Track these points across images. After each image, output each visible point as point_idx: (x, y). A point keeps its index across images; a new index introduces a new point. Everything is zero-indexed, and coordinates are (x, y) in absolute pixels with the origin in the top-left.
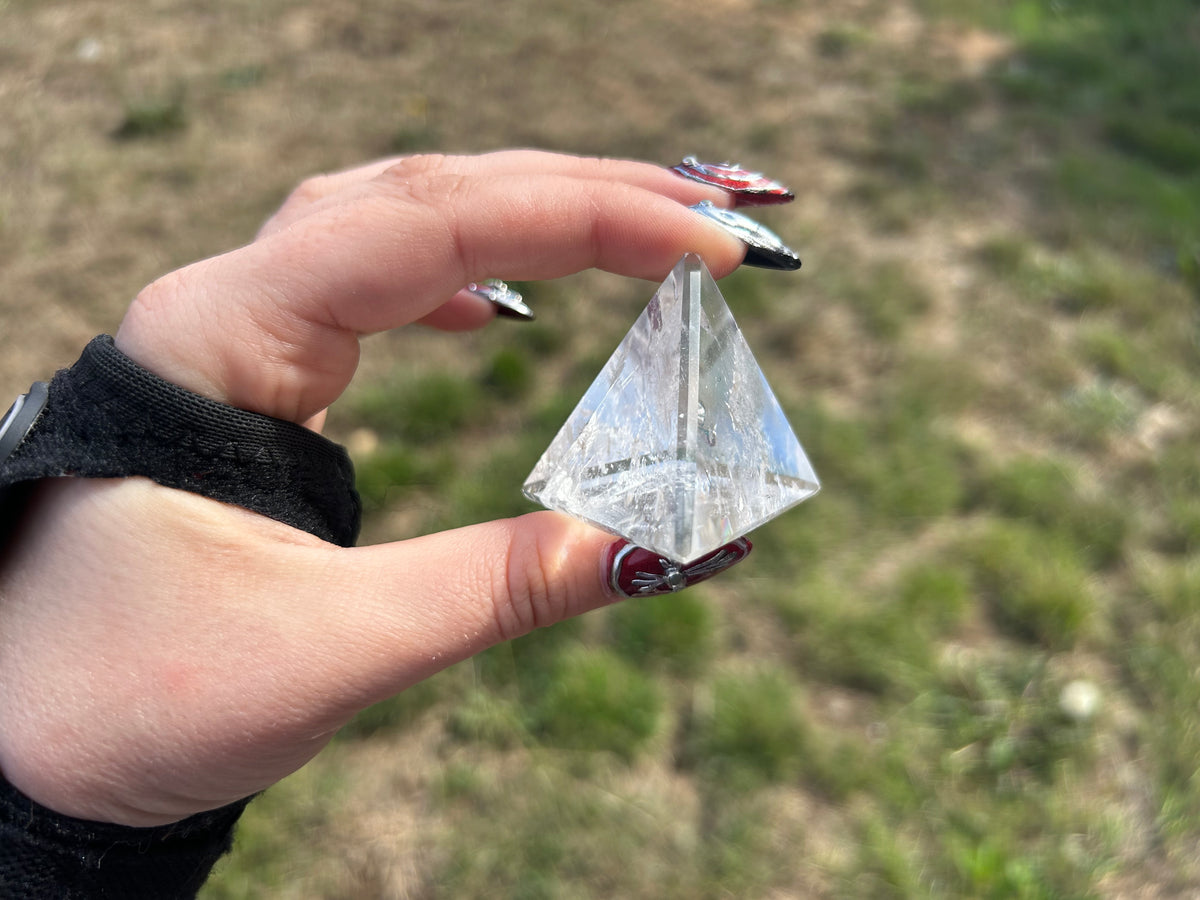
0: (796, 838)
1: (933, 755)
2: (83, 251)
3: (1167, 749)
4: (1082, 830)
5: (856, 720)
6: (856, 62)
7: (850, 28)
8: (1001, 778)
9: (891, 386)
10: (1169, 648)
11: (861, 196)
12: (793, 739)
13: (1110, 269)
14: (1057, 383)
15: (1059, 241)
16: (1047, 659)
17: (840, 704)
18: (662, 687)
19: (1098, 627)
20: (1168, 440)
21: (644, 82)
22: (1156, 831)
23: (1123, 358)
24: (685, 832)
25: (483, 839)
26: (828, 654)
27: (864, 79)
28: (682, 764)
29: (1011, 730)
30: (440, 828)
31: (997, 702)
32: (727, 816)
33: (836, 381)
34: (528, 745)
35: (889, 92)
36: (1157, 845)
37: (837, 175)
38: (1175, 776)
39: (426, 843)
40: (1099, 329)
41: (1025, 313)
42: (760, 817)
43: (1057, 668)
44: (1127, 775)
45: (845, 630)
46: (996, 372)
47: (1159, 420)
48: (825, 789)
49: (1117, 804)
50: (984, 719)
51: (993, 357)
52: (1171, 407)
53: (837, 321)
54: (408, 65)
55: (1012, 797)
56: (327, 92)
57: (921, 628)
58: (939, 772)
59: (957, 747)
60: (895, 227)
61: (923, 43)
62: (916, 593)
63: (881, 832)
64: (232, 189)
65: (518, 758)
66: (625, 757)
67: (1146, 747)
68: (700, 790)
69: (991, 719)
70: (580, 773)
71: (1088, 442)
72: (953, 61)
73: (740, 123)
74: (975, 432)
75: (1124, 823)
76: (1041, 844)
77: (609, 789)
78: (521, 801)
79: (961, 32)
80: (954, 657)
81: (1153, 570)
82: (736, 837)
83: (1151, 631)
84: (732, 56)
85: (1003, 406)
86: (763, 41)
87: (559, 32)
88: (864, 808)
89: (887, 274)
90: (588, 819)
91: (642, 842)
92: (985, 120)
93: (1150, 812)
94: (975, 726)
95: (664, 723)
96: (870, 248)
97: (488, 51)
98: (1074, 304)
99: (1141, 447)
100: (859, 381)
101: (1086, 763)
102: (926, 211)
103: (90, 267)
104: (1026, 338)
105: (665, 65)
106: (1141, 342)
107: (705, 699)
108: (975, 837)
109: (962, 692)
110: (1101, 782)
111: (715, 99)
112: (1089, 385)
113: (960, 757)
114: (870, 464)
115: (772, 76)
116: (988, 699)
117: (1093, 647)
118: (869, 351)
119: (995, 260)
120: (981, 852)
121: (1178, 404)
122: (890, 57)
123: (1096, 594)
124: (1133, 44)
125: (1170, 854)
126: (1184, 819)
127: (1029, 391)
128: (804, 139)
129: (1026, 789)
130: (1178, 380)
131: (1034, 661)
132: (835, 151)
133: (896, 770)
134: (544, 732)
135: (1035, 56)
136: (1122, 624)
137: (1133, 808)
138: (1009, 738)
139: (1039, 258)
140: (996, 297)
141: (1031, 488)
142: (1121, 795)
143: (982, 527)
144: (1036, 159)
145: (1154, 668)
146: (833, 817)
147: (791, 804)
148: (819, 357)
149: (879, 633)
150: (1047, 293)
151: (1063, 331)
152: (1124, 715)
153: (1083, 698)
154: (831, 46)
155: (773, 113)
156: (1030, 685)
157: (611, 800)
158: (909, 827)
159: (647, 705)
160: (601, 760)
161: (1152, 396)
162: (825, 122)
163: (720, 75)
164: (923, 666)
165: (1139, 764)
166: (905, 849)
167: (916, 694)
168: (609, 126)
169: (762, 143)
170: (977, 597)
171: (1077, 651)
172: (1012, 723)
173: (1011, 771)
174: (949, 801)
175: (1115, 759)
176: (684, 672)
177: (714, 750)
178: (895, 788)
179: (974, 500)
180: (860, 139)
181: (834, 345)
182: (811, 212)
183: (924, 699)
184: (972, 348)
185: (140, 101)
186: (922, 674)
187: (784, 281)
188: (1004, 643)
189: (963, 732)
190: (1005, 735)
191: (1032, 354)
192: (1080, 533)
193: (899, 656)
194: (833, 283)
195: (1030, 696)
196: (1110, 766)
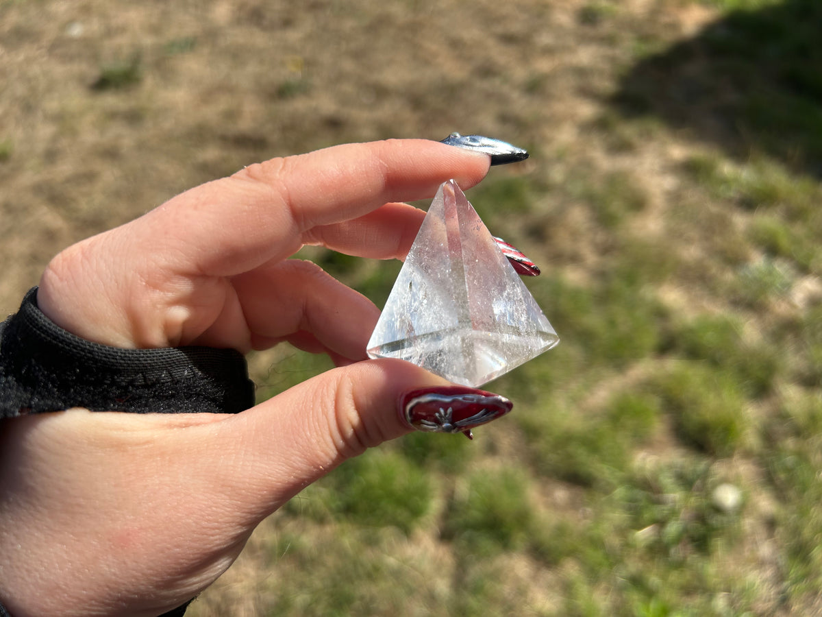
0: (522, 592)
1: (622, 531)
2: (65, 168)
3: (795, 532)
4: (728, 590)
5: (573, 505)
6: (606, 27)
7: (604, 4)
8: (673, 551)
9: (613, 263)
10: (802, 456)
11: (600, 125)
12: (523, 518)
13: (776, 176)
14: (734, 260)
15: (739, 155)
16: (713, 462)
17: (561, 494)
18: (434, 481)
19: (751, 439)
20: (813, 301)
21: (455, 44)
22: (783, 592)
23: (784, 242)
24: (443, 586)
25: (301, 586)
26: (553, 458)
27: (610, 41)
28: (446, 536)
29: (682, 515)
30: (272, 577)
31: (675, 495)
32: (475, 571)
33: (575, 259)
34: (338, 520)
35: (628, 51)
36: (784, 602)
37: (587, 110)
38: (800, 552)
39: (261, 587)
40: (769, 220)
41: (714, 208)
42: (496, 576)
43: (719, 469)
44: (766, 550)
45: (567, 439)
46: (691, 253)
47: (806, 287)
48: (543, 556)
49: (758, 571)
50: (661, 507)
51: (689, 241)
52: (817, 278)
53: (578, 216)
54: (293, 36)
55: (680, 565)
56: (237, 55)
57: (623, 439)
58: (628, 545)
59: (640, 527)
60: (622, 147)
61: (654, 12)
62: (618, 414)
63: (583, 589)
64: (168, 124)
65: (330, 529)
66: (406, 531)
67: (780, 530)
68: (455, 555)
69: (668, 507)
70: (372, 542)
71: (752, 304)
72: (674, 26)
73: (520, 74)
74: (672, 296)
75: (759, 583)
76: (698, 600)
77: (390, 554)
78: (330, 560)
79: (683, 5)
80: (644, 461)
81: (793, 397)
82: (477, 590)
83: (790, 443)
84: (516, 27)
85: (696, 278)
86: (541, 14)
87: (399, 11)
88: (571, 569)
89: (615, 181)
90: (373, 574)
91: (411, 592)
92: (695, 69)
93: (780, 578)
94: (658, 512)
95: (435, 505)
96: (604, 162)
97: (348, 24)
98: (749, 203)
99: (793, 306)
100: (591, 258)
101: (736, 541)
102: (648, 136)
103: (68, 180)
104: (714, 227)
105: (471, 33)
106: (799, 230)
107: (463, 488)
108: (650, 594)
109: (648, 487)
110: (747, 554)
111: (500, 55)
112: (758, 261)
114: (593, 320)
115: (545, 39)
116: (667, 492)
117: (748, 455)
118: (600, 237)
119: (691, 170)
120: (652, 604)
122: (631, 25)
123: (751, 415)
125: (793, 608)
126: (806, 581)
127: (714, 268)
128: (564, 85)
129: (689, 559)
131: (702, 465)
132: (585, 92)
133: (596, 543)
134: (349, 510)
135: (735, 22)
136: (769, 437)
137: (769, 573)
138: (679, 522)
139: (727, 168)
140: (694, 196)
141: (709, 339)
142: (761, 564)
143: (673, 365)
144: (730, 97)
145: (789, 470)
146: (549, 576)
147: (519, 566)
148: (563, 240)
149: (591, 443)
150: (732, 194)
151: (741, 221)
152: (765, 504)
153: (728, 496)
154: (588, 17)
155: (544, 65)
156: (698, 483)
157: (391, 561)
158: (603, 585)
159: (422, 493)
160: (388, 534)
161: (804, 270)
162: (581, 72)
163: (509, 39)
164: (621, 468)
165: (775, 542)
166: (600, 600)
167: (614, 488)
168: (428, 76)
169: (535, 87)
170: (666, 416)
171: (736, 457)
172: (683, 510)
173: (680, 546)
174: (633, 566)
175: (757, 538)
176: (451, 470)
177: (468, 526)
178: (595, 556)
179: (667, 346)
180: (606, 85)
181: (575, 235)
182: (565, 136)
183: (620, 492)
184: (674, 234)
185: (110, 64)
186: (619, 474)
187: (542, 187)
188: (681, 451)
189: (647, 515)
190: (677, 520)
191: (718, 240)
192: (743, 371)
193: (603, 461)
194: (577, 188)
195: (697, 490)
196: (754, 542)
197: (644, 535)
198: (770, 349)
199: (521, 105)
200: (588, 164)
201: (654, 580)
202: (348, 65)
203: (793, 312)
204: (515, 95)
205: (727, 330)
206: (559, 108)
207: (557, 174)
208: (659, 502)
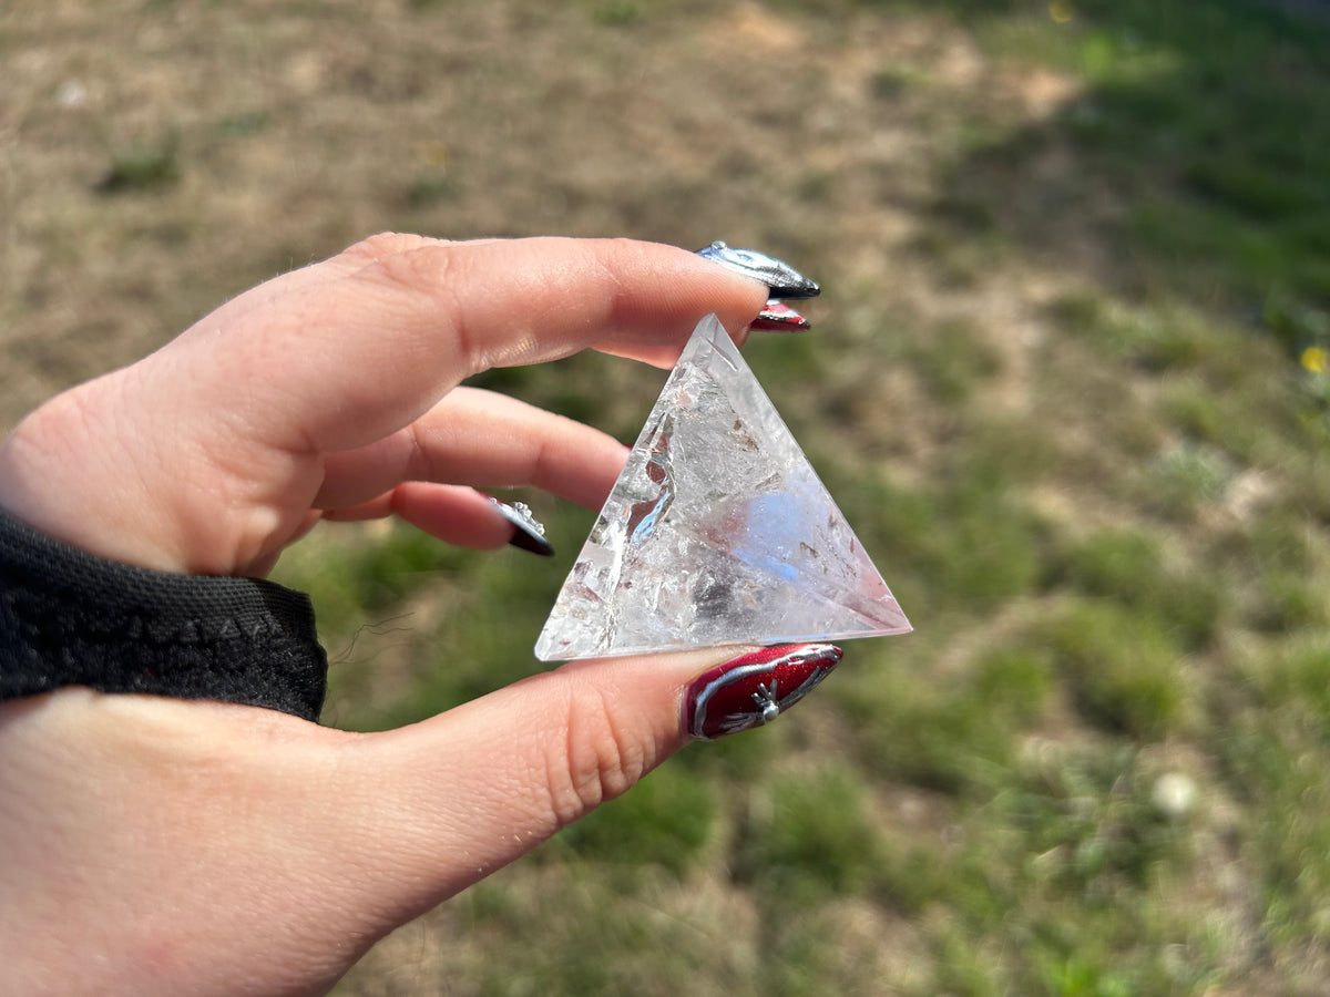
0: (867, 956)
1: (1017, 859)
2: (62, 316)
3: (1270, 847)
4: (1181, 940)
5: (930, 823)
6: (914, 104)
7: (906, 69)
8: (1090, 885)
9: (960, 455)
10: (1270, 736)
11: (921, 249)
12: (861, 844)
13: (1191, 325)
14: (1139, 448)
15: (1136, 294)
16: (1137, 749)
17: (911, 806)
18: (714, 790)
19: (1191, 714)
20: (1261, 509)
21: (685, 127)
22: (1262, 938)
23: (1208, 419)
24: (743, 953)
25: (517, 966)
26: (897, 750)
27: (922, 123)
28: (739, 877)
29: (1099, 830)
30: (468, 954)
31: (1084, 800)
32: (791, 932)
33: (899, 450)
34: (566, 859)
35: (950, 137)
36: (1263, 955)
37: (896, 227)
38: (1281, 878)
39: (453, 972)
40: (1183, 389)
41: (1101, 373)
42: (824, 935)
43: (1148, 761)
44: (1227, 877)
45: (914, 723)
46: (1074, 438)
47: (1249, 489)
48: (897, 901)
49: (1218, 910)
50: (1070, 818)
51: (1069, 422)
52: (1262, 474)
53: (899, 385)
54: (425, 110)
55: (1103, 905)
56: (336, 140)
57: (998, 719)
58: (1023, 878)
59: (1041, 850)
60: (958, 282)
61: (985, 84)
62: (991, 681)
63: (960, 946)
64: (231, 247)
65: (555, 875)
66: (675, 871)
67: (1249, 846)
68: (758, 905)
69: (1078, 818)
70: (625, 889)
71: (1174, 511)
72: (1018, 104)
73: (789, 170)
74: (1053, 503)
75: (1224, 928)
76: (1137, 956)
77: (658, 906)
78: (559, 922)
79: (1026, 73)
80: (1035, 751)
81: (1249, 651)
82: (800, 957)
83: (1248, 718)
84: (780, 97)
85: (1083, 475)
86: (813, 83)
87: (591, 77)
88: (941, 921)
89: (954, 333)
90: (634, 939)
91: (695, 964)
92: (1055, 166)
93: (1255, 918)
94: (1061, 825)
95: (718, 831)
96: (932, 305)
97: (513, 94)
98: (1156, 362)
99: (1232, 517)
100: (924, 449)
101: (1183, 865)
102: (993, 264)
103: (72, 335)
104: (1104, 400)
105: (707, 108)
106: (1228, 404)
107: (762, 803)
108: (1064, 950)
109: (1044, 789)
110: (1200, 885)
111: (762, 145)
112: (1174, 451)
113: (1045, 861)
114: (938, 539)
115: (823, 120)
116: (1074, 796)
117: (1187, 737)
118: (935, 416)
119: (1067, 316)
120: (1070, 966)
121: (1270, 468)
122: (950, 99)
123: (1188, 678)
124: (1211, 83)
125: (1277, 963)
126: (1292, 924)
127: (1110, 459)
128: (859, 187)
129: (1118, 895)
130: (1269, 443)
131: (1123, 753)
132: (892, 200)
133: (975, 877)
134: (584, 843)
135: (1106, 97)
136: (1218, 711)
137: (1236, 913)
138: (1097, 839)
139: (1115, 313)
140: (1073, 355)
141: (1116, 563)
142: (1222, 899)
143: (1063, 607)
144: (1110, 208)
145: (1253, 758)
146: (907, 931)
147: (860, 918)
148: (880, 423)
149: (954, 726)
150: (1126, 352)
151: (1145, 392)
152: (1223, 811)
153: (1177, 792)
154: (886, 88)
155: (825, 160)
156: (1119, 780)
157: (660, 918)
158: (992, 941)
159: (700, 811)
160: (648, 874)
161: (1241, 461)
162: (883, 170)
163: (767, 120)
164: (1003, 762)
165: (1241, 865)
166: (987, 966)
167: (993, 793)
168: (647, 175)
169: (815, 191)
170: (1061, 684)
171: (1170, 741)
172: (1101, 823)
173: (1101, 877)
174: (1034, 908)
175: (1214, 860)
176: (739, 774)
177: (774, 859)
178: (977, 897)
179: (1053, 577)
180: (920, 187)
181: (895, 411)
182: (867, 267)
183: (1004, 798)
184: (1046, 412)
185: (138, 154)
186: (1001, 771)
187: (841, 342)
188: (1090, 734)
189: (1047, 834)
190: (1094, 837)
191: (1112, 417)
192: (1169, 611)
193: (975, 752)
194: (894, 343)
195: (1119, 791)
196: (1209, 868)
198: (1205, 578)
199: (796, 219)
200: (905, 309)
201: (1068, 927)
202: (518, 158)
203: (1230, 525)
204: (784, 204)
205: (1140, 550)
206: (852, 224)
207: (861, 321)
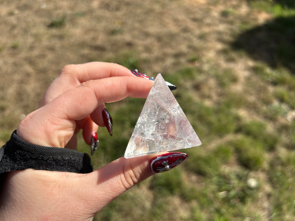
0: (176, 209)
1: (215, 193)
2: (36, 52)
3: (278, 199)
5: (198, 182)
6: (231, 18)
7: (231, 10)
8: (232, 201)
9: (223, 100)
10: (283, 173)
11: (224, 52)
12: (179, 184)
13: (285, 74)
14: (267, 102)
15: (273, 66)
17: (194, 178)
19: (265, 165)
21: (176, 21)
22: (271, 220)
23: (286, 98)
24: (148, 205)
26: (193, 165)
27: (231, 23)
29: (236, 189)
31: (235, 182)
32: (159, 201)
33: (209, 97)
35: (238, 28)
37: (219, 46)
38: (278, 206)
40: (281, 90)
41: (262, 84)
42: (167, 203)
43: (252, 174)
44: (266, 204)
45: (198, 159)
46: (252, 99)
47: (293, 114)
48: (185, 198)
49: (262, 211)
50: (229, 185)
51: (251, 94)
53: (212, 82)
54: (119, 14)
55: (234, 206)
56: (99, 19)
57: (218, 161)
58: (216, 198)
59: (221, 191)
60: (231, 60)
61: (249, 14)
62: (219, 152)
63: (198, 210)
64: (72, 40)
67: (272, 198)
68: (154, 194)
69: (231, 186)
71: (271, 118)
72: (256, 19)
73: (197, 32)
74: (243, 113)
75: (262, 216)
79: (259, 12)
80: (226, 169)
81: (283, 152)
82: (160, 207)
83: (279, 168)
84: (199, 15)
85: (252, 107)
86: (207, 12)
87: (157, 7)
88: (194, 204)
89: (227, 72)
91: (136, 205)
92: (262, 35)
93: (270, 215)
94: (227, 187)
96: (224, 65)
97: (139, 11)
98: (275, 83)
99: (287, 120)
100: (215, 97)
101: (255, 200)
102: (241, 57)
104: (262, 90)
105: (182, 17)
106: (292, 94)
108: (221, 215)
109: (225, 178)
110: (259, 205)
111: (191, 25)
112: (276, 103)
114: (213, 119)
115: (208, 21)
116: (232, 180)
117: (263, 171)
118: (219, 90)
119: (256, 70)
120: (221, 219)
122: (240, 18)
123: (267, 157)
126: (279, 217)
128: (213, 37)
129: (237, 204)
131: (246, 172)
132: (220, 40)
133: (205, 195)
136: (272, 165)
137: (266, 213)
138: (235, 191)
139: (268, 70)
140: (255, 79)
141: (254, 129)
142: (263, 209)
143: (240, 137)
144: (273, 45)
145: (278, 177)
146: (186, 205)
147: (176, 201)
148: (205, 90)
149: (207, 161)
150: (269, 79)
151: (271, 89)
152: (268, 188)
154: (224, 14)
155: (206, 30)
156: (244, 178)
158: (205, 210)
161: (293, 108)
162: (219, 33)
163: (195, 20)
164: (216, 170)
165: (270, 202)
166: (203, 215)
167: (213, 177)
168: (164, 30)
169: (202, 37)
170: (235, 155)
171: (259, 171)
172: (237, 187)
173: (234, 199)
174: (217, 205)
175: (263, 200)
177: (159, 185)
178: (204, 200)
179: (239, 130)
180: (228, 38)
181: (210, 89)
182: (211, 55)
183: (215, 179)
184: (246, 92)
185: (55, 19)
186: (216, 172)
187: (200, 71)
188: (239, 167)
189: (223, 188)
190: (235, 190)
191: (262, 95)
192: (265, 141)
193: (210, 167)
194: (213, 73)
195: (243, 181)
196: (262, 201)
197: (222, 194)
198: (276, 134)
199: (197, 43)
200: (218, 65)
201: (224, 210)
202: (137, 25)
203: (286, 122)
204: (195, 39)
205: (261, 126)
206: (210, 45)
207: (206, 67)
208: (228, 183)
